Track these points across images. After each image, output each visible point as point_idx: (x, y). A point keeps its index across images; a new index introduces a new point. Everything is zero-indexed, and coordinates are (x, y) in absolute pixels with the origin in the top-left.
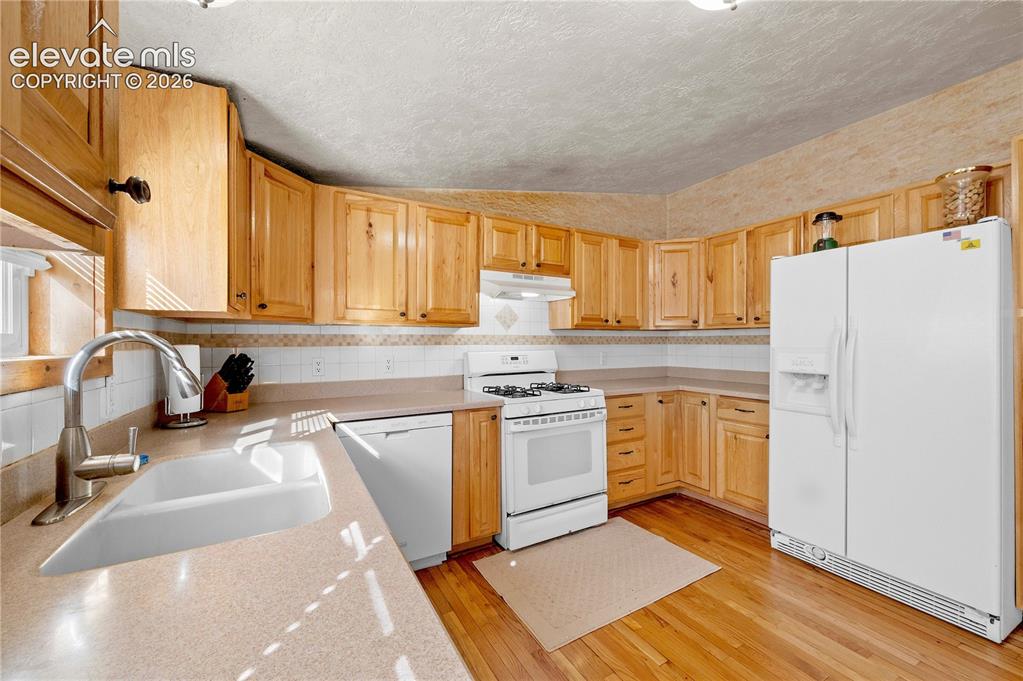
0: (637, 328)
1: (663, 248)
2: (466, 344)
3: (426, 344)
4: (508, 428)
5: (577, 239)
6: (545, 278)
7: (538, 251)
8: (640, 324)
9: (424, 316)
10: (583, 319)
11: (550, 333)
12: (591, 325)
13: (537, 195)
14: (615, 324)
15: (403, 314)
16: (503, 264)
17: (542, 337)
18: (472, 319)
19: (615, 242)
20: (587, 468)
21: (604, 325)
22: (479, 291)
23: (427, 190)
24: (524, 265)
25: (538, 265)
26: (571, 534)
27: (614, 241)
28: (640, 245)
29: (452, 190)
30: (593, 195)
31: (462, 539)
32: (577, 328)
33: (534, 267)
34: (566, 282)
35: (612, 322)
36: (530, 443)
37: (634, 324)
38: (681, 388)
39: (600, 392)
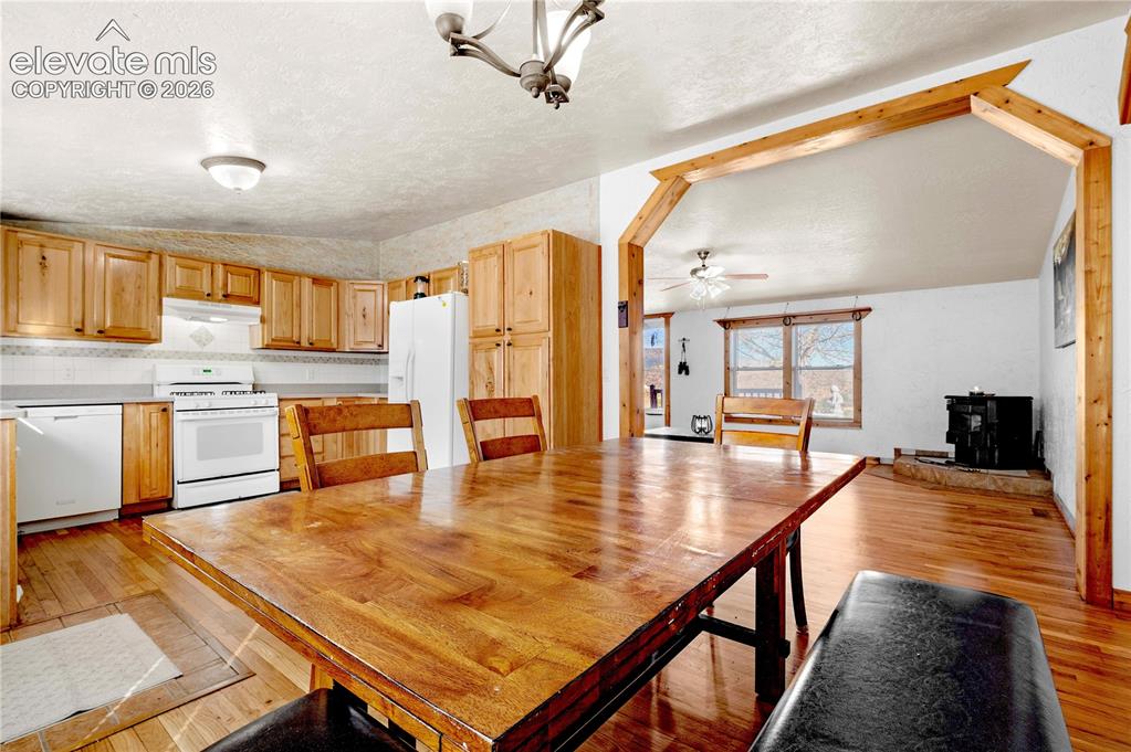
0: (333, 351)
1: (357, 287)
2: (155, 357)
3: (111, 356)
4: (178, 417)
5: (266, 277)
6: (233, 306)
7: (226, 285)
8: (335, 346)
9: (100, 332)
10: (273, 340)
11: (251, 352)
12: (282, 345)
13: (236, 236)
14: (307, 345)
15: (78, 330)
16: (187, 293)
17: (242, 355)
18: (153, 336)
19: (307, 282)
20: (258, 449)
21: (297, 346)
22: (161, 314)
23: (114, 227)
24: (208, 295)
25: (224, 296)
26: (240, 499)
27: (307, 279)
28: (335, 284)
29: (141, 229)
30: (297, 238)
31: (133, 499)
32: (267, 347)
33: (220, 297)
34: (257, 311)
35: (305, 343)
36: (199, 429)
37: (329, 346)
38: (360, 395)
39: (275, 395)
